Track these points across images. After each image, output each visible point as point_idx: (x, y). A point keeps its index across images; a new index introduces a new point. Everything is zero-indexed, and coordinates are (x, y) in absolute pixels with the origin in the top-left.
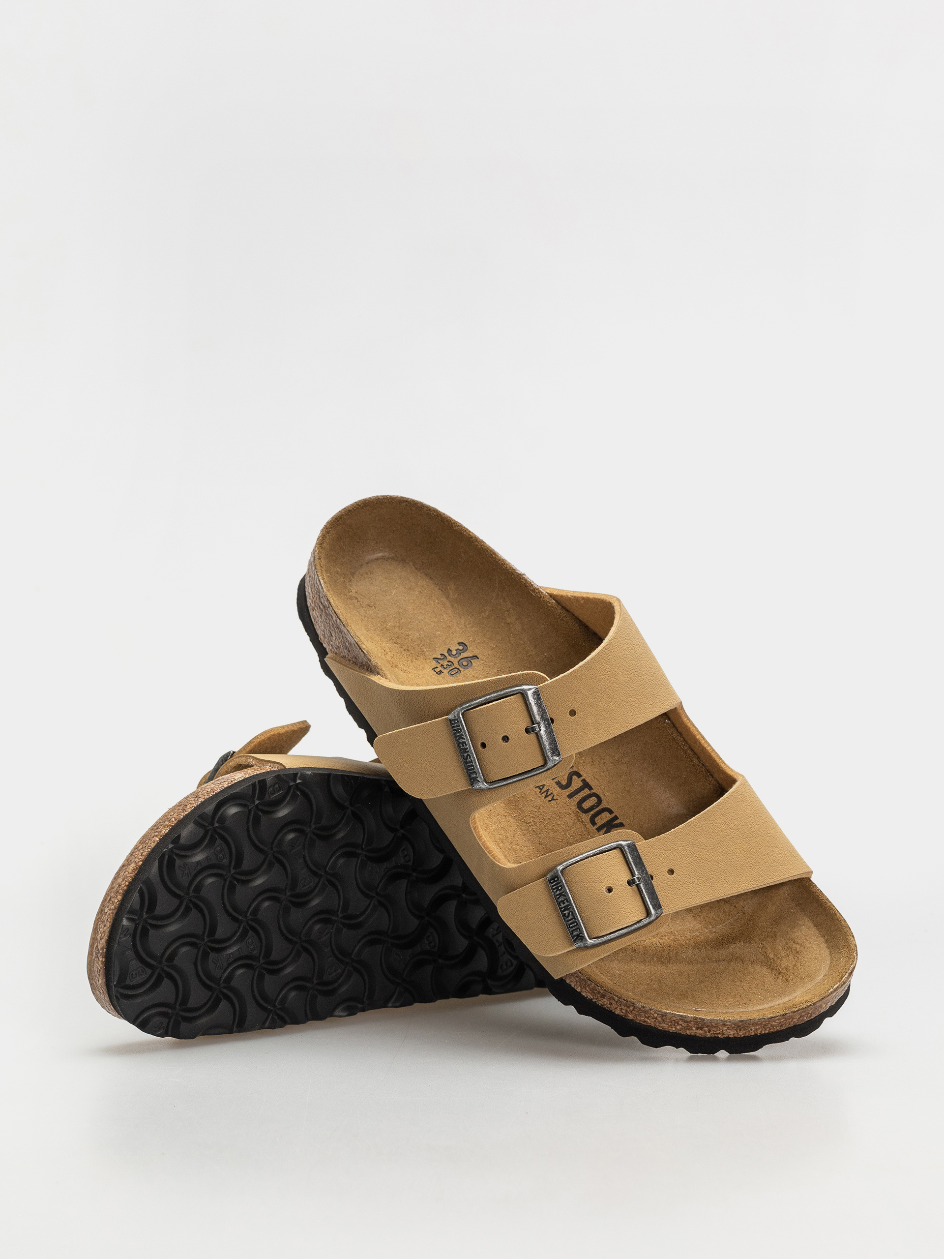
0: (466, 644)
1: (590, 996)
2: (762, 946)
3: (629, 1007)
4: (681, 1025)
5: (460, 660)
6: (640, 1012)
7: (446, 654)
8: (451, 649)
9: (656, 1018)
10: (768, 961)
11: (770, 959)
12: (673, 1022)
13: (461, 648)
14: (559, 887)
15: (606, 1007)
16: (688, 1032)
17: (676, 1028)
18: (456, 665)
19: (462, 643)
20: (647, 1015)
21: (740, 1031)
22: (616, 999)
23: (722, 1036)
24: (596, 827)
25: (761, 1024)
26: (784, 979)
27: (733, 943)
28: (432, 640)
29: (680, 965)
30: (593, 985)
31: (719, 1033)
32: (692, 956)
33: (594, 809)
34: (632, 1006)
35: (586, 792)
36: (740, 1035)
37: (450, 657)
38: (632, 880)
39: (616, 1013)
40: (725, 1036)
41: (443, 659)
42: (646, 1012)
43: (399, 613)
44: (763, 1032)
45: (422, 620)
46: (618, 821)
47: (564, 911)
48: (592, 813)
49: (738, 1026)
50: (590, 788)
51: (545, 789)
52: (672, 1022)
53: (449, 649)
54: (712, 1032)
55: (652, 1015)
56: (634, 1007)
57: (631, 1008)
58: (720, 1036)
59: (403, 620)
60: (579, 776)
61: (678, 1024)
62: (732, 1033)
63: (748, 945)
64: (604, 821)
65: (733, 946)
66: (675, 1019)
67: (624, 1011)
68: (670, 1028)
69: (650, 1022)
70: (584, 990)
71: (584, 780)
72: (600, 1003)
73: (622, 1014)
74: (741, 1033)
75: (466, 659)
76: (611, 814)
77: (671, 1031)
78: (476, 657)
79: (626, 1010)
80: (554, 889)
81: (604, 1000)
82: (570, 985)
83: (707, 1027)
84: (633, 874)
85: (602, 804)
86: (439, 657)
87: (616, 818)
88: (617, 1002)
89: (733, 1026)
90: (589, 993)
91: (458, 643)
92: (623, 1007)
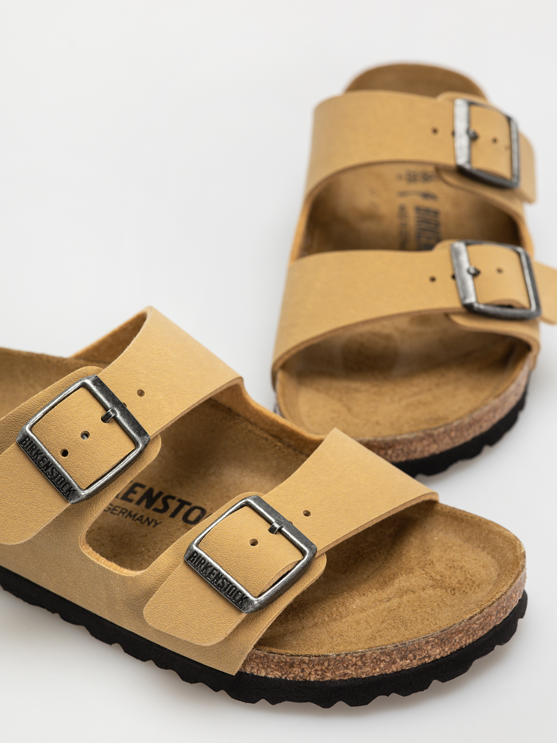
1: (277, 674)
2: (425, 572)
3: (323, 664)
4: (384, 660)
6: (336, 663)
9: (356, 664)
10: (438, 584)
11: (439, 581)
12: (375, 660)
14: (201, 560)
15: (298, 678)
16: (394, 668)
17: (380, 668)
20: (345, 665)
21: (445, 645)
22: (306, 659)
23: (429, 659)
25: (463, 630)
26: (461, 592)
27: (395, 578)
29: (354, 616)
30: (276, 658)
31: (425, 657)
32: (361, 604)
34: (326, 660)
35: (186, 508)
36: (447, 652)
38: (272, 526)
39: (312, 680)
40: (432, 659)
42: (342, 661)
44: (468, 642)
47: (216, 583)
49: (442, 640)
50: (189, 504)
51: (145, 518)
52: (373, 662)
54: (418, 657)
55: (350, 662)
56: (329, 659)
57: (326, 664)
58: (427, 660)
60: (173, 498)
61: (381, 661)
62: (438, 651)
63: (411, 575)
65: (397, 581)
66: (375, 655)
67: (320, 673)
68: (374, 671)
69: (351, 673)
70: (269, 670)
71: (180, 500)
72: (290, 677)
73: (319, 677)
74: (446, 649)
77: (375, 675)
79: (322, 670)
80: (197, 566)
81: (294, 670)
82: (252, 674)
83: (410, 653)
84: (270, 522)
88: (308, 664)
89: (436, 640)
90: (276, 670)
92: (317, 667)
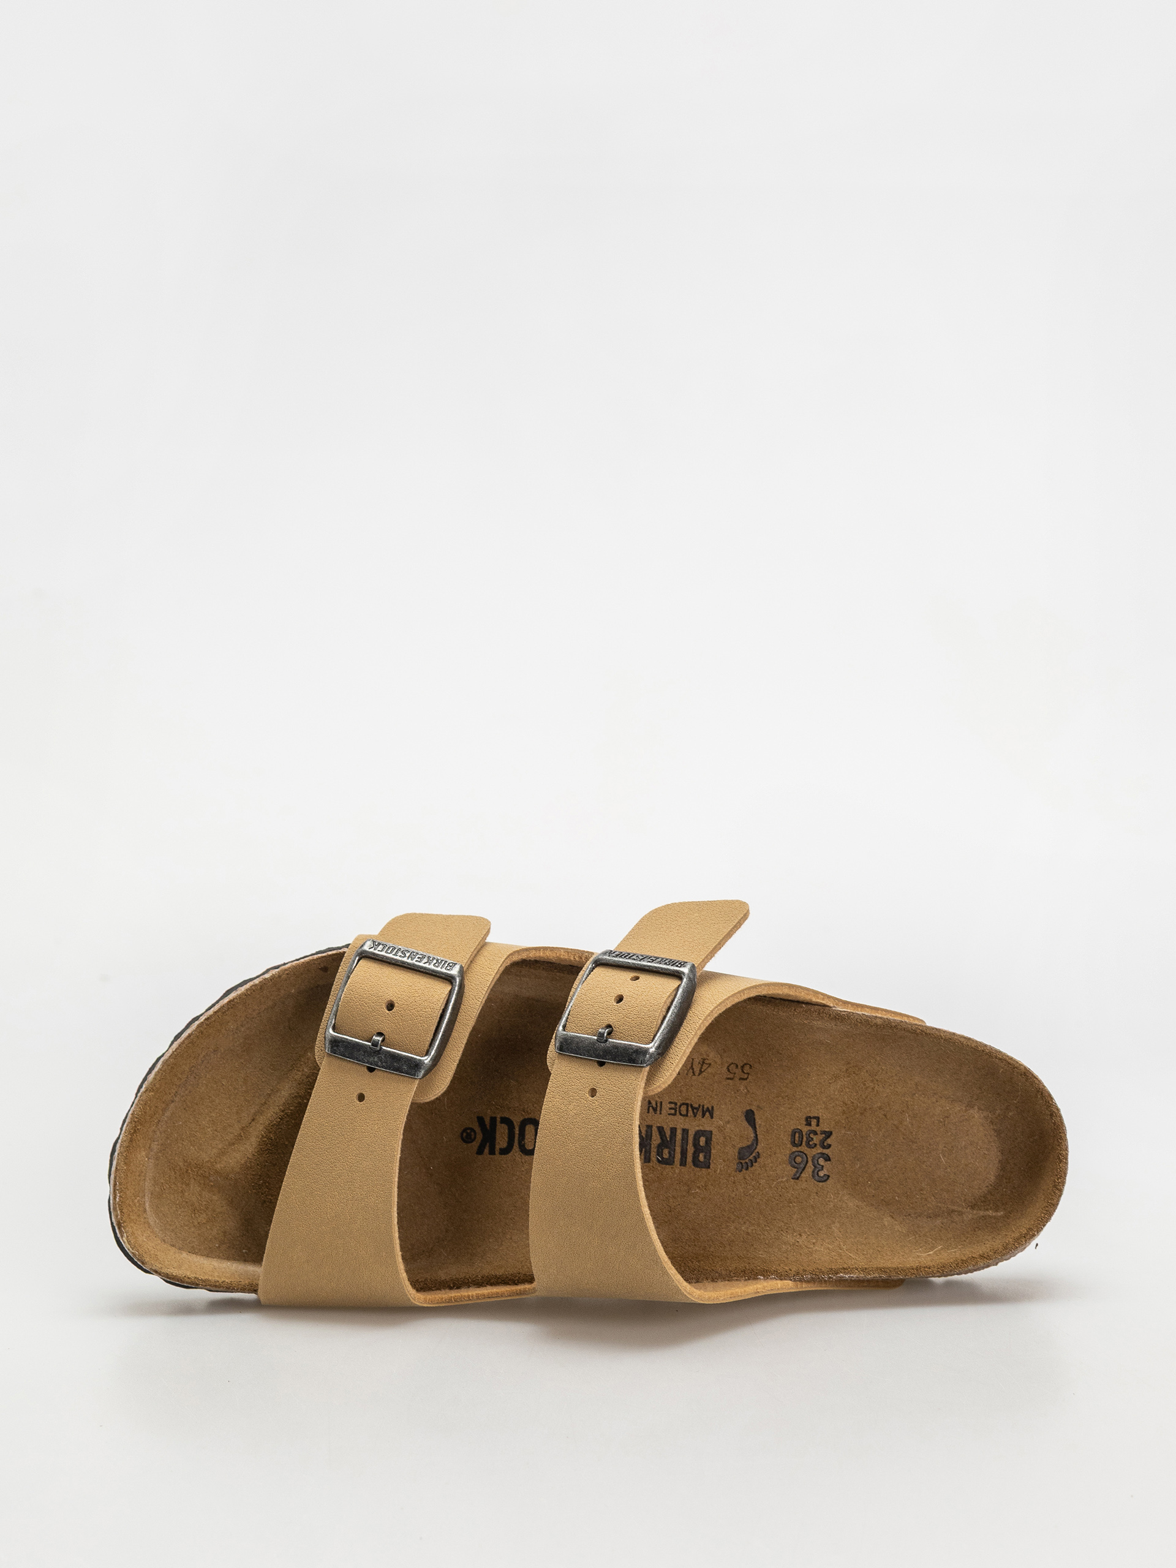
0: (821, 1184)
5: (807, 1158)
7: (825, 1151)
8: (829, 1162)
13: (821, 1174)
18: (804, 1148)
19: (825, 1181)
24: (498, 1120)
28: (855, 1151)
33: (519, 1135)
37: (819, 1151)
41: (824, 1142)
43: (913, 1142)
45: (886, 1160)
46: (487, 1150)
48: (517, 1131)
53: (830, 1160)
59: (902, 1138)
64: (498, 1136)
75: (802, 1166)
76: (500, 1149)
78: (796, 1178)
85: (517, 1149)
86: (829, 1141)
87: (492, 1152)
91: (829, 1176)
